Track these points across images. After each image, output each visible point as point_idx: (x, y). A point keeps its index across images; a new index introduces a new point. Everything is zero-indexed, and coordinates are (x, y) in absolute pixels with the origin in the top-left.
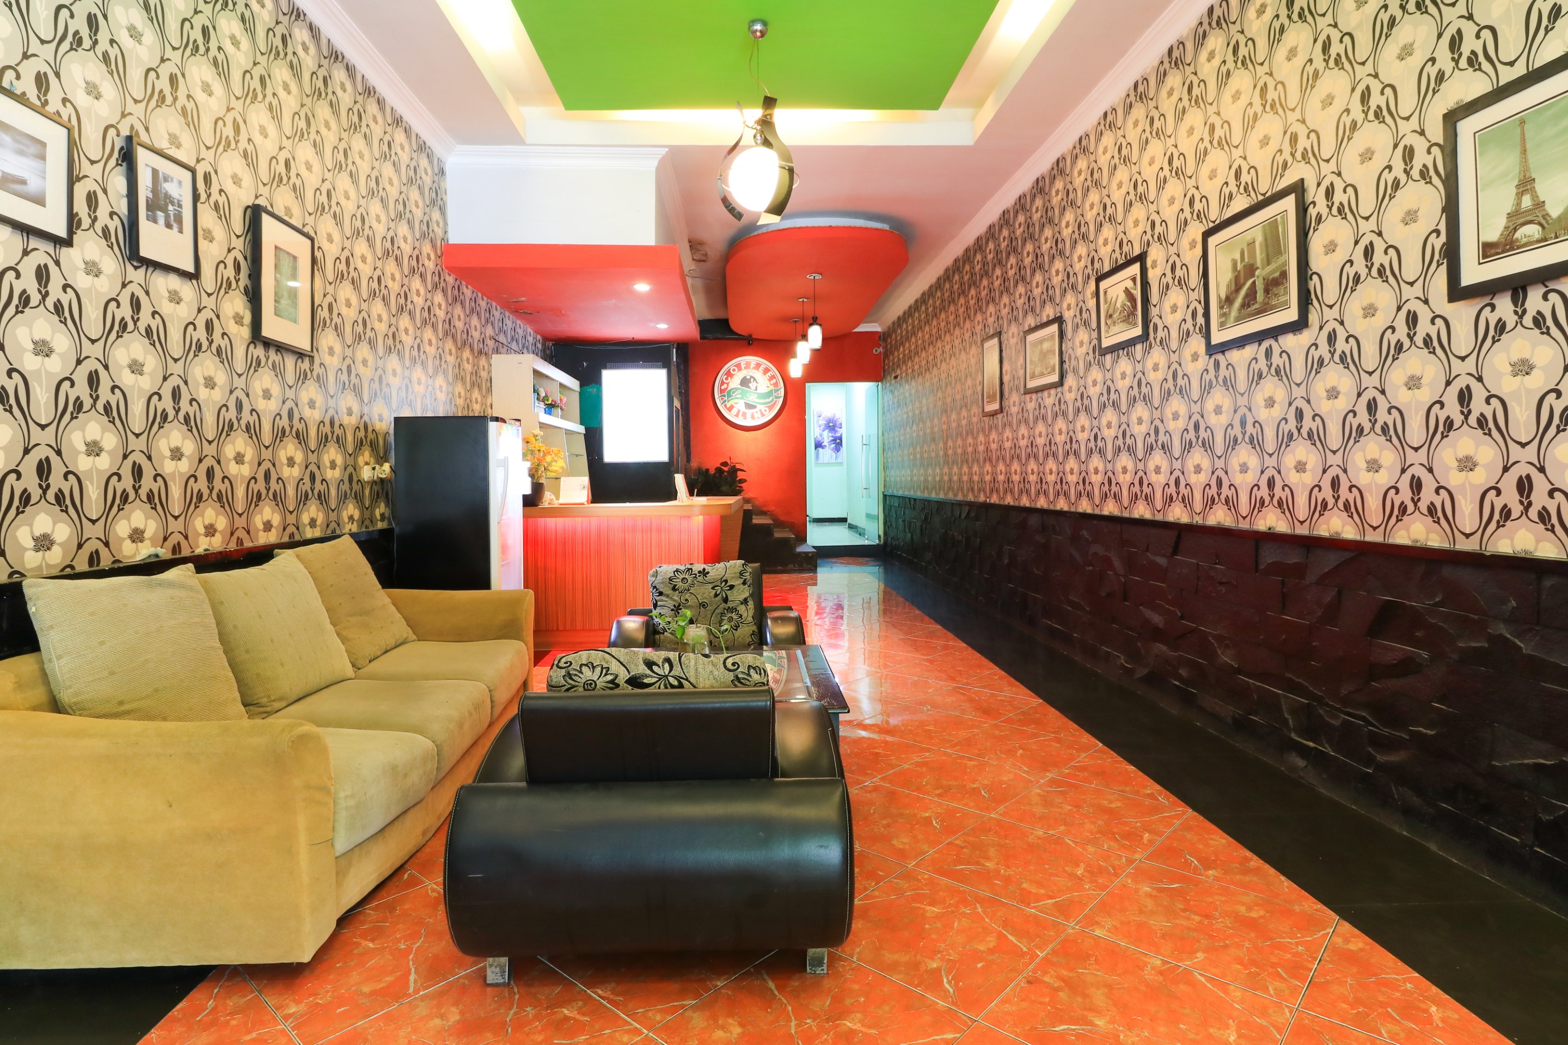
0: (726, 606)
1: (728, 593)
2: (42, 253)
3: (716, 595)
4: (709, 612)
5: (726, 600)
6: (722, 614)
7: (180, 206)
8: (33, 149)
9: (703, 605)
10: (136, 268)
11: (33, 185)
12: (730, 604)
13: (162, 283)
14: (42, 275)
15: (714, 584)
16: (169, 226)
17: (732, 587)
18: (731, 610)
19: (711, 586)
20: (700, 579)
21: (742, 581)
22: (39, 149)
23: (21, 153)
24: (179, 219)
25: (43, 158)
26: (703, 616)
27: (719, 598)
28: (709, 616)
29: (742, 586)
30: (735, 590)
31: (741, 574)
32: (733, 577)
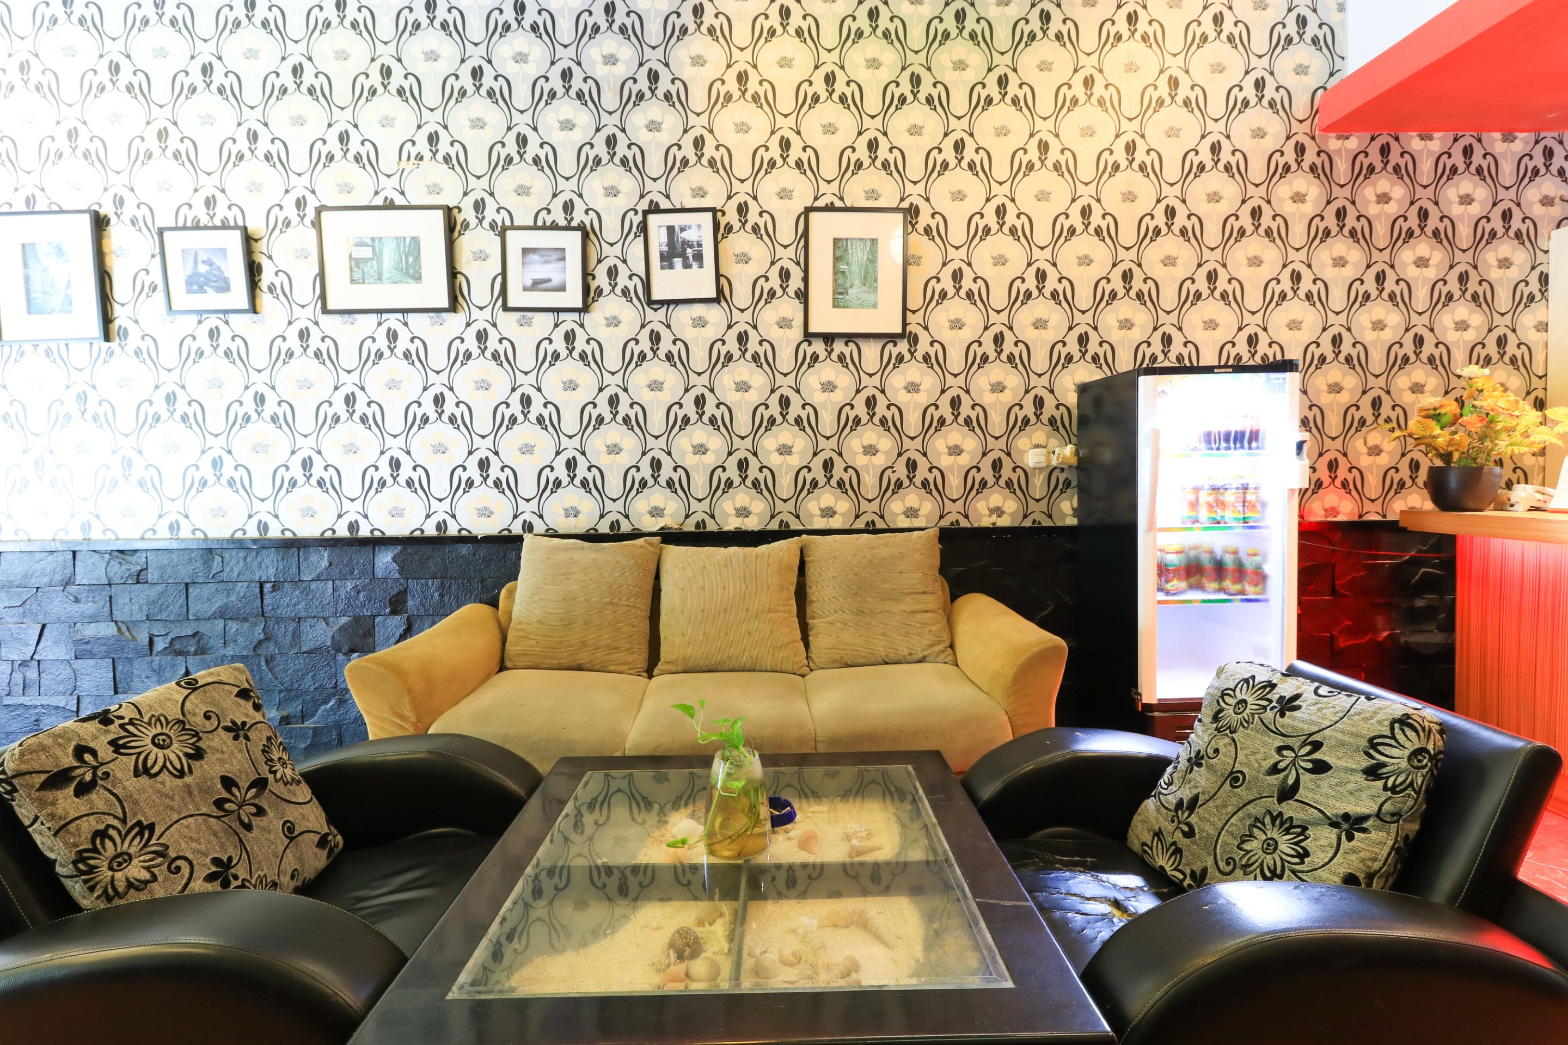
0: (1276, 808)
1: (1306, 778)
2: (569, 321)
3: (1274, 770)
4: (1234, 801)
5: (1288, 793)
6: (1258, 822)
7: (700, 245)
8: (556, 255)
9: (1235, 778)
10: (656, 310)
11: (556, 280)
12: (1289, 809)
13: (682, 315)
14: (570, 337)
15: (1288, 741)
16: (687, 266)
17: (1321, 768)
18: (1287, 825)
19: (1279, 742)
20: (1269, 714)
21: (1365, 763)
22: (560, 255)
23: (547, 262)
24: (699, 257)
25: (563, 259)
26: (1219, 802)
27: (1275, 780)
28: (1231, 809)
29: (1360, 778)
30: (1326, 781)
31: (1373, 743)
32: (1343, 744)
